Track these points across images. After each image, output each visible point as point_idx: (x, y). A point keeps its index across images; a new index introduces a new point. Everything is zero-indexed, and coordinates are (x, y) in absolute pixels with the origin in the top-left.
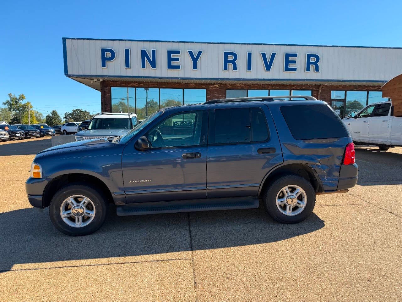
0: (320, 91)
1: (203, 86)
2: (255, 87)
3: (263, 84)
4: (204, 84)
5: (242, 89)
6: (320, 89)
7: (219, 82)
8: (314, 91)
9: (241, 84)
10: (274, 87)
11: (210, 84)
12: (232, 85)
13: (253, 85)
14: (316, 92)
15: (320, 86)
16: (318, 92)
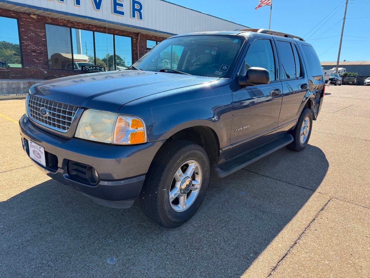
0: (139, 39)
1: (13, 14)
2: (79, 26)
3: (87, 24)
4: (14, 12)
5: (65, 25)
6: (139, 37)
7: (36, 13)
8: (134, 38)
9: (62, 20)
10: (98, 29)
11: (22, 13)
12: (52, 19)
13: (76, 23)
14: (135, 40)
15: (138, 34)
16: (137, 40)
